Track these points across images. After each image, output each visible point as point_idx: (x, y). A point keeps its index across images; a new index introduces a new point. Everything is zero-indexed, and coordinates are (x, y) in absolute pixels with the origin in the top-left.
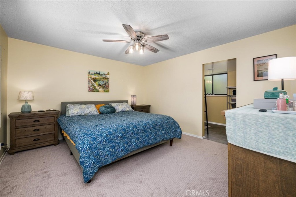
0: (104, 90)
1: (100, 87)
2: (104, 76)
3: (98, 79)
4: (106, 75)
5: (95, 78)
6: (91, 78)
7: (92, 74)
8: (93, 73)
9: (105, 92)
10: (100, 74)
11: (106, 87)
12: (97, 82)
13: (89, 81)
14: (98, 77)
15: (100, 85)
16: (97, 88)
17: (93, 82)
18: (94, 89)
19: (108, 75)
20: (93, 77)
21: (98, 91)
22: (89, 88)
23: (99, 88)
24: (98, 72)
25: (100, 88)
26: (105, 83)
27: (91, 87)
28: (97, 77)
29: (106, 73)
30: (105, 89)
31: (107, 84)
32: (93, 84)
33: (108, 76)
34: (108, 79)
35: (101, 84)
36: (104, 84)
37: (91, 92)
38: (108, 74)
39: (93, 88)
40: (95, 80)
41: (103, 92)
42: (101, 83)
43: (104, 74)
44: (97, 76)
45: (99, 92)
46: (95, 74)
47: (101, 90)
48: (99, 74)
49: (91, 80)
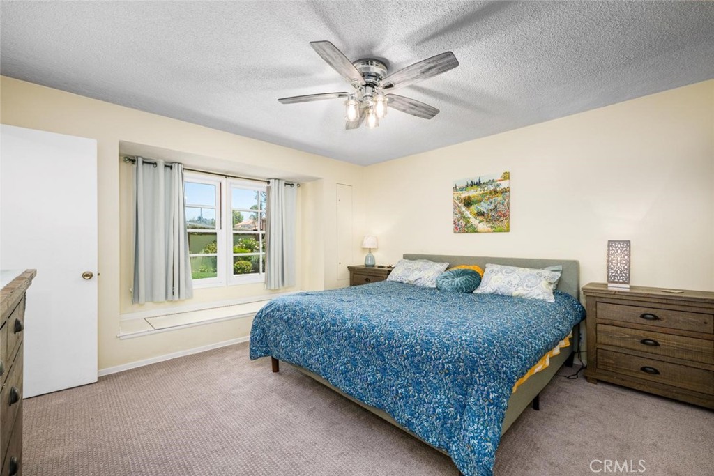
0: (492, 227)
1: (480, 218)
2: (491, 188)
3: (477, 199)
4: (498, 182)
5: (469, 197)
6: (458, 199)
7: (461, 189)
8: (464, 185)
9: (494, 231)
10: (482, 182)
11: (498, 218)
12: (473, 208)
13: (456, 207)
14: (475, 194)
15: (480, 214)
16: (473, 223)
17: (463, 209)
18: (466, 225)
19: (507, 181)
20: (464, 195)
21: (475, 230)
22: (455, 223)
23: (478, 221)
24: (476, 181)
25: (480, 222)
26: (496, 207)
27: (459, 221)
28: (473, 193)
29: (498, 176)
30: (496, 224)
31: (501, 208)
32: (462, 214)
33: (504, 185)
34: (505, 191)
35: (483, 210)
36: (491, 210)
37: (459, 232)
38: (507, 176)
39: (464, 224)
40: (468, 203)
41: (489, 232)
42: (484, 207)
43: (493, 181)
44: (472, 190)
45: (477, 232)
46: (467, 186)
47: (483, 226)
48: (479, 184)
49: (460, 204)
